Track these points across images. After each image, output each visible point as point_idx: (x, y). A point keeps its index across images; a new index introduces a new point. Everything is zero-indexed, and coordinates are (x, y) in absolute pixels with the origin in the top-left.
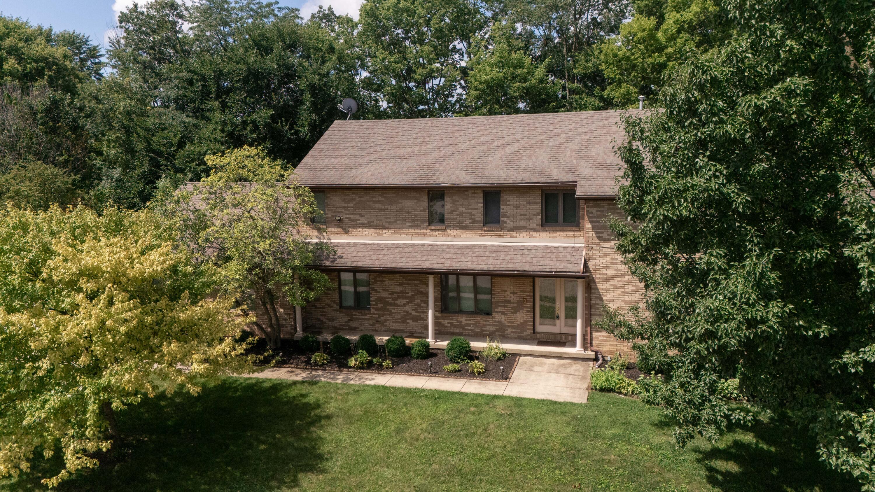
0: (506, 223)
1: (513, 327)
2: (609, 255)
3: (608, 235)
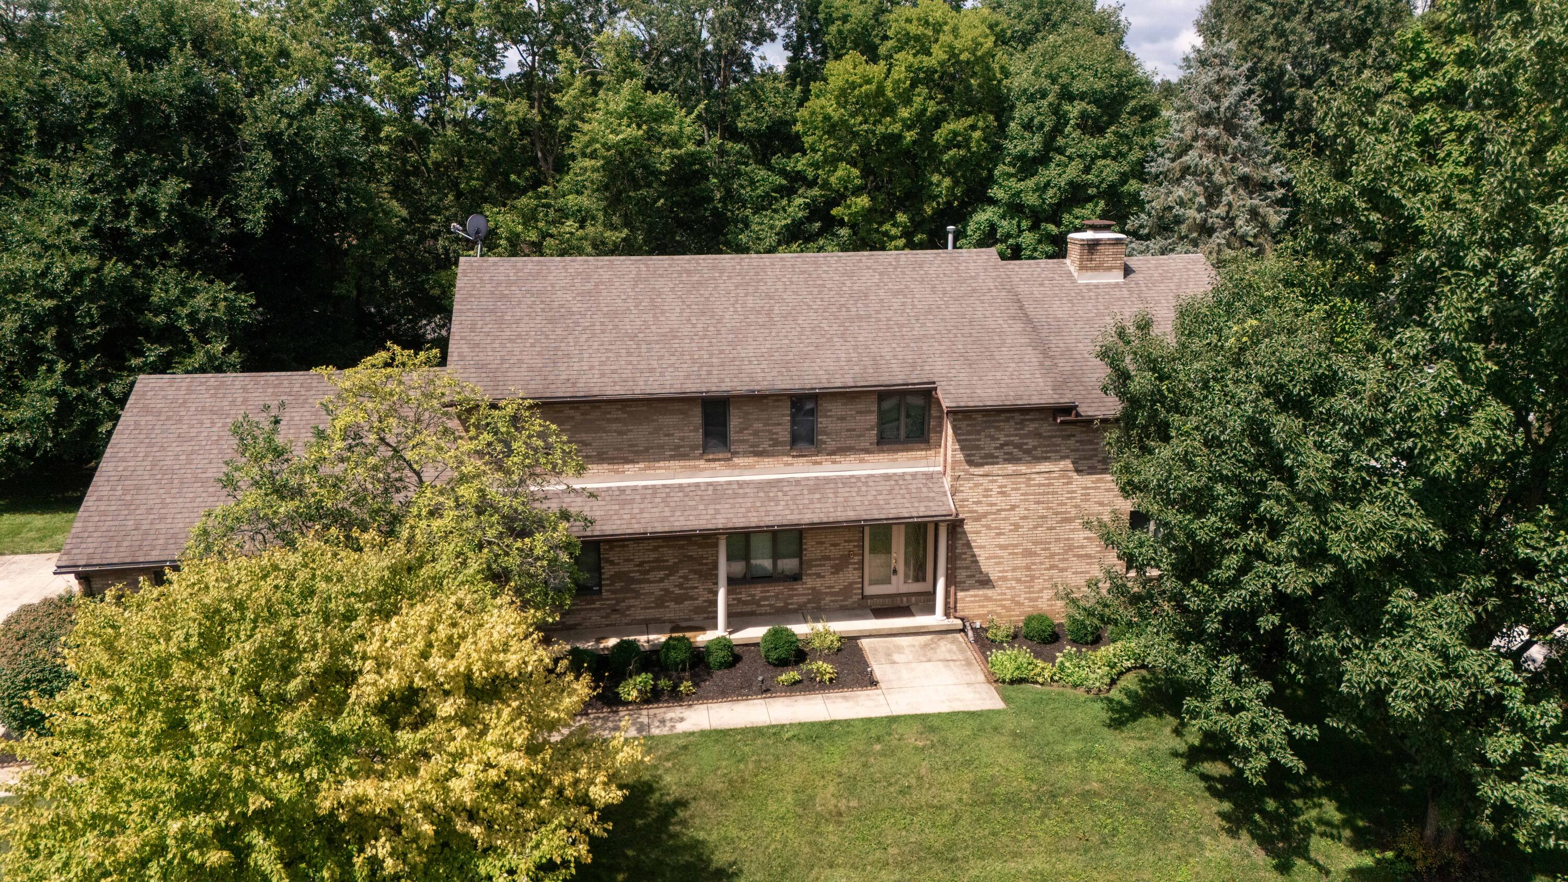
0: (825, 443)
1: (832, 594)
2: (981, 484)
3: (981, 458)
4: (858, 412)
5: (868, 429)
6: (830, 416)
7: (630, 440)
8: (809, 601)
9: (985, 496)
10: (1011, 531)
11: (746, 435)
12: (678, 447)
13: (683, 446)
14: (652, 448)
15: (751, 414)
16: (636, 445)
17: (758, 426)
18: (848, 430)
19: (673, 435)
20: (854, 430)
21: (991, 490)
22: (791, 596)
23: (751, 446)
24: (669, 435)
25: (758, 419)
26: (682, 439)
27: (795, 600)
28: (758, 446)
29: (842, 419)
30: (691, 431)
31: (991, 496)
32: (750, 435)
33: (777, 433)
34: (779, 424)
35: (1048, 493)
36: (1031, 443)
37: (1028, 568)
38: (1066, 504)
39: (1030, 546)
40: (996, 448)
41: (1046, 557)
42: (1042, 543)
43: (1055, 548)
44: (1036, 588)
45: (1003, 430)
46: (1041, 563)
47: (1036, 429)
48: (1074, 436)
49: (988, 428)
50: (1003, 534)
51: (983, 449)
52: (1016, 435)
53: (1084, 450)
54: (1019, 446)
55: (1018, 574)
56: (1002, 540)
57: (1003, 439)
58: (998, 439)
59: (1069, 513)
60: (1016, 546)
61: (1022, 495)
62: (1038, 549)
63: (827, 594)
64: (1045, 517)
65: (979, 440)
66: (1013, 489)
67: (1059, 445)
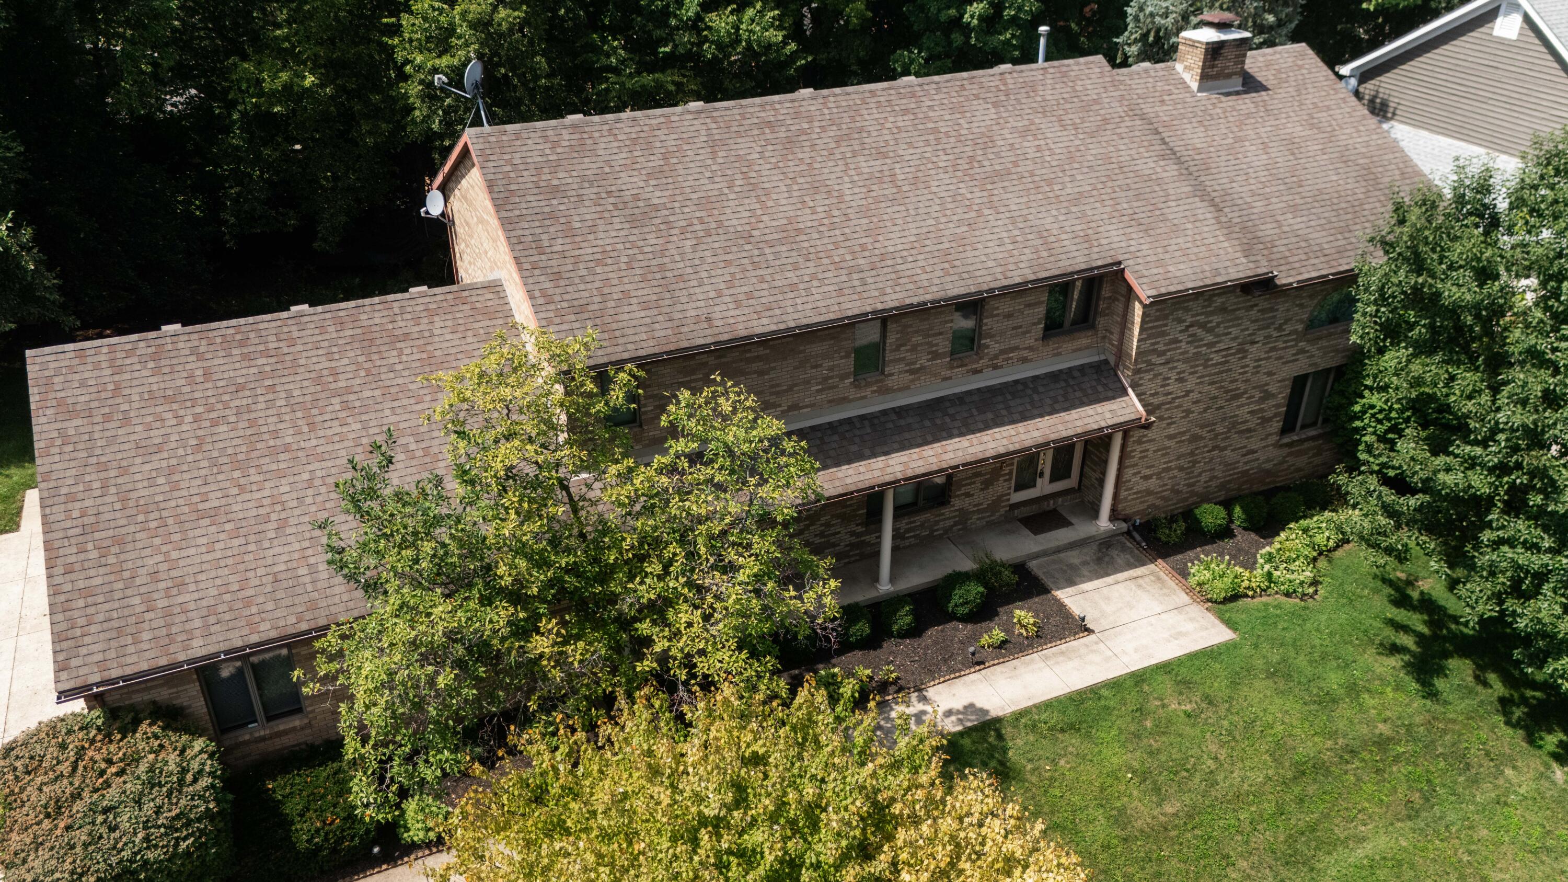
0: (988, 346)
1: (979, 511)
2: (1160, 374)
3: (1165, 345)
4: (1029, 306)
5: (1034, 324)
6: (997, 315)
7: (772, 379)
8: (955, 524)
9: (1162, 386)
10: (1182, 418)
11: (903, 353)
12: (826, 379)
13: (832, 377)
14: (796, 385)
15: (911, 326)
16: (778, 385)
17: (917, 339)
18: (1014, 328)
19: (821, 365)
20: (1020, 327)
21: (1169, 378)
22: (937, 523)
23: (907, 365)
24: (816, 367)
25: (917, 332)
26: (831, 369)
27: (941, 525)
28: (915, 363)
29: (1009, 316)
30: (841, 358)
31: (1168, 385)
32: (907, 351)
33: (937, 345)
34: (941, 334)
35: (1223, 372)
36: (1216, 319)
37: (1192, 454)
38: (1236, 381)
39: (1198, 431)
40: (1181, 332)
41: (1211, 439)
42: (1208, 426)
43: (1220, 429)
44: (1196, 472)
45: (1191, 310)
46: (1205, 446)
47: (1223, 303)
48: (1256, 305)
49: (1177, 310)
50: (1174, 423)
51: (1168, 334)
52: (1201, 314)
53: (1264, 319)
54: (1203, 326)
55: (1181, 462)
56: (1172, 430)
57: (1189, 320)
58: (1185, 321)
59: (1239, 389)
60: (1183, 433)
61: (1199, 378)
62: (1204, 434)
63: (974, 512)
64: (1216, 397)
65: (1166, 325)
66: (1191, 373)
67: (1241, 318)
